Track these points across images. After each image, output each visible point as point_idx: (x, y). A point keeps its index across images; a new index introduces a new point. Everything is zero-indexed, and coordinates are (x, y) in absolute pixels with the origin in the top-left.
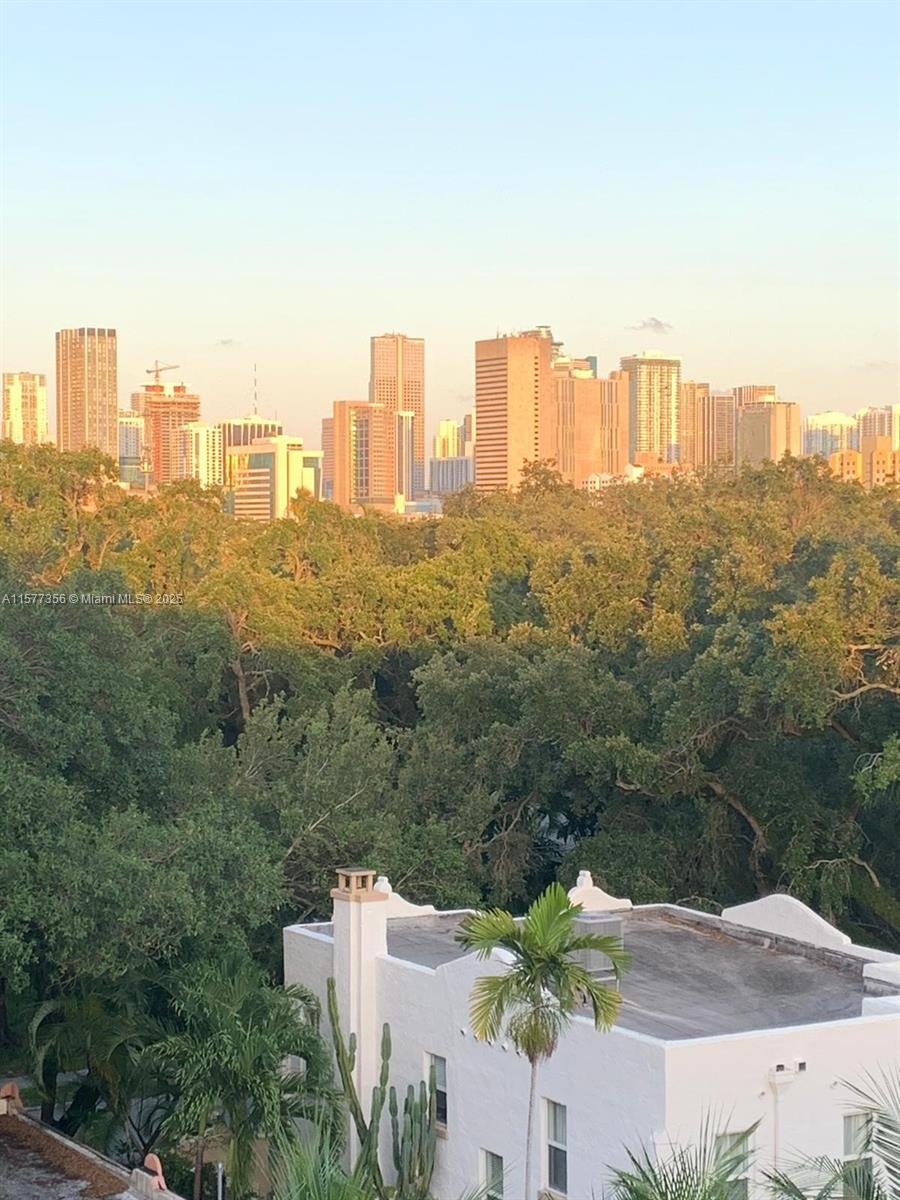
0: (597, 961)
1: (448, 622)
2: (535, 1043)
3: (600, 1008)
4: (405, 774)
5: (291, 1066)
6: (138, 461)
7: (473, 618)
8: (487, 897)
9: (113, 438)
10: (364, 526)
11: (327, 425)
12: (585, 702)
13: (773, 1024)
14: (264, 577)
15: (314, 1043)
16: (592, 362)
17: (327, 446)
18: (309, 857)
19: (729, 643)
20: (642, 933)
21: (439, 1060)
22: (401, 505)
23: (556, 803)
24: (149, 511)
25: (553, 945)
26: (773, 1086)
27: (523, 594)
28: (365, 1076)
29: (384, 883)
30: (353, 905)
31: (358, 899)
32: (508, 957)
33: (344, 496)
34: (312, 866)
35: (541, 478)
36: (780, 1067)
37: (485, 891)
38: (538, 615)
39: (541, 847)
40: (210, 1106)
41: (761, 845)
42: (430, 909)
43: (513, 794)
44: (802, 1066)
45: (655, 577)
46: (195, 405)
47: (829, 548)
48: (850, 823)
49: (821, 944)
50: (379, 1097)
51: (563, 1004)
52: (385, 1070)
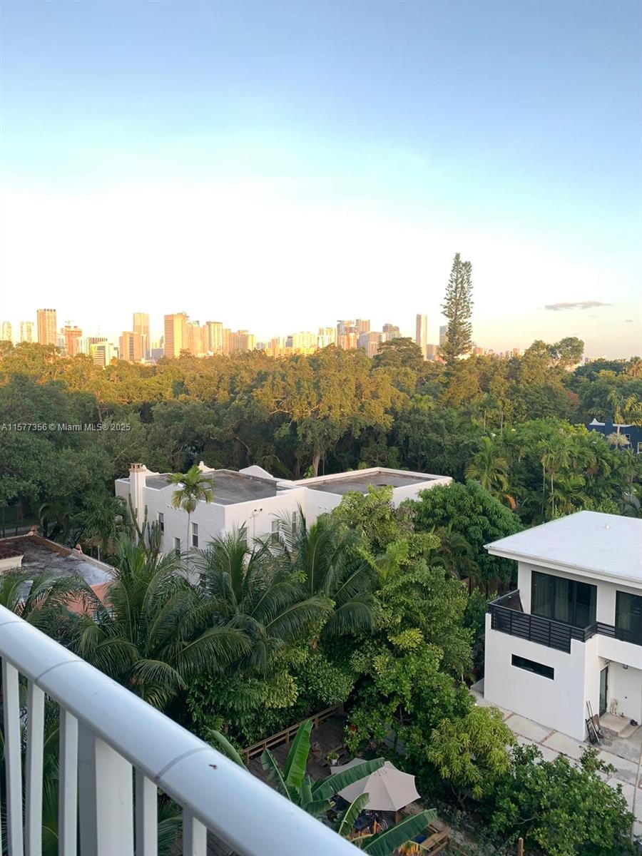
0: (206, 485)
1: (161, 394)
2: (190, 508)
3: (207, 498)
4: (149, 436)
5: (118, 518)
6: (64, 348)
7: (168, 394)
8: (174, 470)
9: (56, 341)
10: (136, 368)
11: (121, 339)
12: (201, 416)
13: (253, 499)
14: (105, 381)
15: (125, 511)
16: (198, 322)
17: (121, 344)
18: (122, 460)
19: (241, 399)
20: (217, 477)
21: (161, 515)
22: (143, 361)
23: (193, 443)
24: (70, 362)
25: (194, 482)
26: (254, 516)
27: (182, 386)
28: (140, 520)
29: (144, 467)
30: (136, 473)
31: (137, 471)
32: (181, 486)
33: (126, 358)
34: (123, 463)
35: (186, 354)
36: (255, 510)
37: (173, 468)
38: (187, 392)
39: (188, 456)
40: (95, 530)
41: (249, 453)
42: (158, 473)
43: (181, 441)
44: (261, 510)
45: (220, 381)
46: (81, 332)
47: (266, 374)
48: (273, 446)
49: (265, 478)
50: (144, 525)
51: (197, 498)
52: (146, 518)
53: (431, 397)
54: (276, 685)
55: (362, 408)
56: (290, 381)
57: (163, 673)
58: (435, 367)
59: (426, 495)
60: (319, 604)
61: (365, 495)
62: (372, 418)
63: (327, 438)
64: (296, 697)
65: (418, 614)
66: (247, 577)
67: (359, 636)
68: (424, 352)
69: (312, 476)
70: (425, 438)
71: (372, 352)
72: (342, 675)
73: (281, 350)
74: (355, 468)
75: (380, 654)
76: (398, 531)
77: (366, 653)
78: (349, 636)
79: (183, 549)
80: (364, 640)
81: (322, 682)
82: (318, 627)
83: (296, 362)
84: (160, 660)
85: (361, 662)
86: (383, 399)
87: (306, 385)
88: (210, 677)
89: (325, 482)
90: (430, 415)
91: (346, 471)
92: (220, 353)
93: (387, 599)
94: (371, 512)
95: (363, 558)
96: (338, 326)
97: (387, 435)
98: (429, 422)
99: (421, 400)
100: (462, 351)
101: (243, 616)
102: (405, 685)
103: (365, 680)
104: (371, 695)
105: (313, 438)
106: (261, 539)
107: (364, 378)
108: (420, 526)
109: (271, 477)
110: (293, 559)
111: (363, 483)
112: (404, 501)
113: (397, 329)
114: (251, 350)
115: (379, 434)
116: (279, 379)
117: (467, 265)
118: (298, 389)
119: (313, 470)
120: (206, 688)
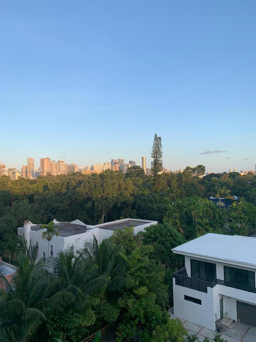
0: (56, 229)
1: (38, 191)
2: (49, 239)
3: (57, 235)
4: (33, 209)
5: (19, 245)
7: (41, 190)
8: (43, 222)
10: (27, 180)
11: (22, 168)
12: (54, 200)
13: (76, 234)
14: (15, 186)
15: (21, 242)
16: (54, 161)
19: (71, 192)
20: (61, 225)
21: (37, 242)
22: (31, 178)
23: (51, 211)
25: (51, 228)
26: (77, 241)
27: (47, 188)
28: (28, 245)
29: (30, 222)
31: (27, 224)
32: (46, 229)
33: (24, 176)
34: (21, 220)
35: (49, 174)
36: (77, 239)
37: (42, 222)
38: (49, 190)
39: (49, 216)
40: (8, 251)
41: (75, 214)
42: (36, 225)
43: (46, 211)
44: (80, 239)
45: (63, 185)
46: (5, 166)
47: (82, 181)
48: (85, 211)
49: (82, 225)
50: (30, 247)
51: (52, 234)
52: (30, 244)
53: (148, 189)
54: (86, 316)
55: (121, 194)
56: (91, 184)
57: (36, 314)
58: (149, 177)
59: (147, 229)
60: (104, 278)
61: (123, 230)
62: (125, 198)
63: (107, 207)
64: (95, 320)
65: (145, 280)
66: (73, 268)
67: (121, 291)
68: (145, 172)
69: (101, 223)
70: (146, 205)
71: (125, 171)
72: (114, 309)
73: (89, 172)
74: (119, 219)
75: (130, 298)
76: (137, 245)
77: (124, 298)
78: (117, 291)
79: (46, 257)
80: (123, 293)
81: (106, 312)
82: (104, 288)
83: (94, 176)
84: (35, 308)
85: (122, 302)
86: (130, 191)
87: (98, 186)
88: (57, 314)
89: (106, 225)
90: (148, 196)
91: (115, 220)
92: (63, 173)
93: (132, 274)
94: (125, 237)
95: (122, 257)
96: (112, 162)
97: (131, 205)
98: (148, 199)
99: (144, 190)
100: (159, 171)
101: (72, 285)
102: (141, 311)
103: (124, 310)
104: (127, 317)
105: (101, 207)
106: (79, 251)
107: (121, 182)
108: (146, 242)
109: (84, 224)
110: (93, 259)
111: (122, 225)
112: (139, 232)
113: (135, 162)
114: (76, 172)
115: (128, 204)
116: (87, 183)
117: (160, 138)
118: (95, 187)
119: (102, 220)
120: (55, 319)
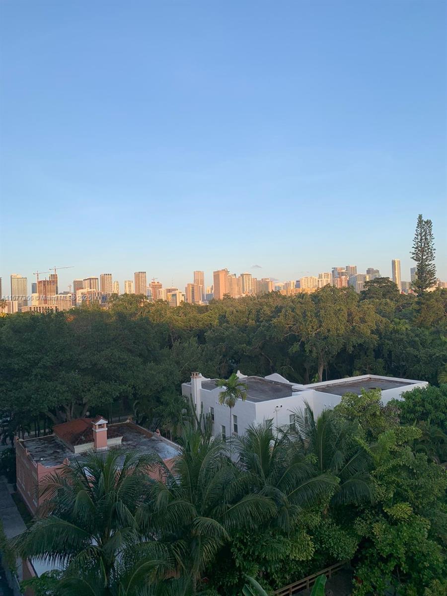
0: (242, 388)
1: (211, 324)
2: (231, 404)
3: (243, 397)
4: (204, 353)
5: (184, 411)
6: (151, 296)
7: (216, 322)
9: (146, 292)
10: (194, 307)
11: (186, 288)
12: (237, 338)
13: (276, 398)
14: (176, 317)
15: (188, 406)
16: (235, 275)
17: (187, 294)
18: (186, 370)
19: (264, 326)
20: (250, 382)
21: (212, 409)
22: (201, 303)
24: (153, 305)
25: (234, 385)
26: (276, 410)
27: (225, 318)
28: (198, 412)
29: (201, 375)
30: (195, 379)
31: (196, 378)
32: (225, 388)
33: (190, 301)
34: (187, 372)
35: (227, 297)
36: (277, 407)
37: (220, 375)
38: (227, 322)
39: (230, 366)
40: (169, 419)
41: (271, 364)
42: (209, 379)
43: (224, 356)
44: (281, 406)
45: (249, 314)
46: (161, 285)
47: (281, 307)
48: (288, 359)
49: (283, 383)
50: (201, 416)
51: (236, 396)
52: (202, 410)
53: (407, 321)
54: (296, 542)
55: (353, 330)
56: (298, 312)
57: (213, 528)
58: (408, 298)
59: (407, 396)
60: (328, 480)
61: (359, 396)
62: (362, 337)
63: (328, 353)
64: (313, 552)
65: (407, 491)
66: (273, 457)
67: (360, 506)
68: (400, 288)
69: (318, 381)
70: (404, 351)
71: (359, 288)
72: (348, 537)
73: (292, 291)
74: (351, 375)
75: (377, 521)
76: (387, 425)
77: (366, 520)
78: (352, 506)
79: (228, 435)
80: (364, 509)
81: (333, 541)
82: (328, 498)
83: (303, 298)
84: (212, 518)
85: (362, 527)
86: (369, 324)
87: (309, 315)
88: (248, 532)
89: (328, 386)
90: (407, 335)
91: (344, 378)
92: (249, 295)
93: (381, 478)
94: (364, 409)
95: (360, 445)
96: (333, 271)
97: (374, 350)
98: (406, 340)
99: (399, 323)
100: (429, 285)
101: (270, 487)
102: (400, 549)
103: (366, 542)
104: (372, 555)
105: (317, 353)
106: (282, 429)
107: (354, 308)
108: (404, 420)
109: (288, 382)
110: (306, 445)
111: (357, 387)
112: (391, 401)
113: (378, 271)
114: (271, 291)
115: (368, 349)
116: (290, 311)
117: (429, 222)
118: (304, 317)
119: (319, 377)
120: (245, 541)
